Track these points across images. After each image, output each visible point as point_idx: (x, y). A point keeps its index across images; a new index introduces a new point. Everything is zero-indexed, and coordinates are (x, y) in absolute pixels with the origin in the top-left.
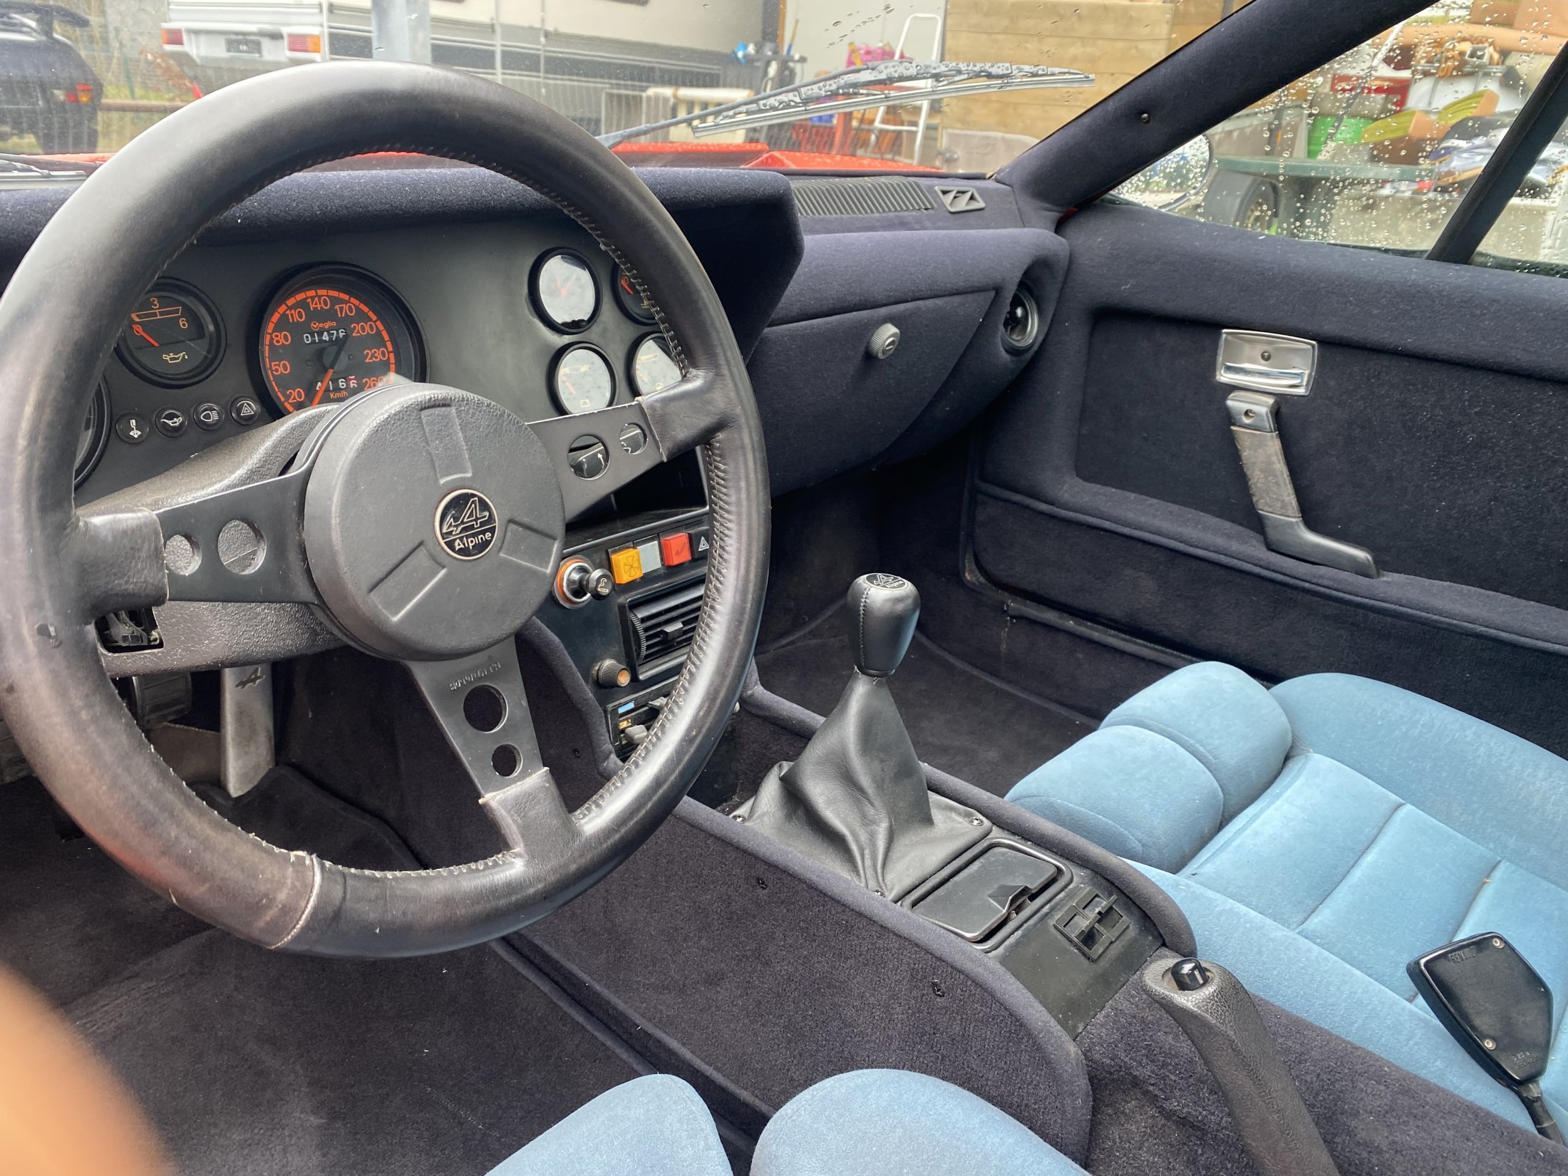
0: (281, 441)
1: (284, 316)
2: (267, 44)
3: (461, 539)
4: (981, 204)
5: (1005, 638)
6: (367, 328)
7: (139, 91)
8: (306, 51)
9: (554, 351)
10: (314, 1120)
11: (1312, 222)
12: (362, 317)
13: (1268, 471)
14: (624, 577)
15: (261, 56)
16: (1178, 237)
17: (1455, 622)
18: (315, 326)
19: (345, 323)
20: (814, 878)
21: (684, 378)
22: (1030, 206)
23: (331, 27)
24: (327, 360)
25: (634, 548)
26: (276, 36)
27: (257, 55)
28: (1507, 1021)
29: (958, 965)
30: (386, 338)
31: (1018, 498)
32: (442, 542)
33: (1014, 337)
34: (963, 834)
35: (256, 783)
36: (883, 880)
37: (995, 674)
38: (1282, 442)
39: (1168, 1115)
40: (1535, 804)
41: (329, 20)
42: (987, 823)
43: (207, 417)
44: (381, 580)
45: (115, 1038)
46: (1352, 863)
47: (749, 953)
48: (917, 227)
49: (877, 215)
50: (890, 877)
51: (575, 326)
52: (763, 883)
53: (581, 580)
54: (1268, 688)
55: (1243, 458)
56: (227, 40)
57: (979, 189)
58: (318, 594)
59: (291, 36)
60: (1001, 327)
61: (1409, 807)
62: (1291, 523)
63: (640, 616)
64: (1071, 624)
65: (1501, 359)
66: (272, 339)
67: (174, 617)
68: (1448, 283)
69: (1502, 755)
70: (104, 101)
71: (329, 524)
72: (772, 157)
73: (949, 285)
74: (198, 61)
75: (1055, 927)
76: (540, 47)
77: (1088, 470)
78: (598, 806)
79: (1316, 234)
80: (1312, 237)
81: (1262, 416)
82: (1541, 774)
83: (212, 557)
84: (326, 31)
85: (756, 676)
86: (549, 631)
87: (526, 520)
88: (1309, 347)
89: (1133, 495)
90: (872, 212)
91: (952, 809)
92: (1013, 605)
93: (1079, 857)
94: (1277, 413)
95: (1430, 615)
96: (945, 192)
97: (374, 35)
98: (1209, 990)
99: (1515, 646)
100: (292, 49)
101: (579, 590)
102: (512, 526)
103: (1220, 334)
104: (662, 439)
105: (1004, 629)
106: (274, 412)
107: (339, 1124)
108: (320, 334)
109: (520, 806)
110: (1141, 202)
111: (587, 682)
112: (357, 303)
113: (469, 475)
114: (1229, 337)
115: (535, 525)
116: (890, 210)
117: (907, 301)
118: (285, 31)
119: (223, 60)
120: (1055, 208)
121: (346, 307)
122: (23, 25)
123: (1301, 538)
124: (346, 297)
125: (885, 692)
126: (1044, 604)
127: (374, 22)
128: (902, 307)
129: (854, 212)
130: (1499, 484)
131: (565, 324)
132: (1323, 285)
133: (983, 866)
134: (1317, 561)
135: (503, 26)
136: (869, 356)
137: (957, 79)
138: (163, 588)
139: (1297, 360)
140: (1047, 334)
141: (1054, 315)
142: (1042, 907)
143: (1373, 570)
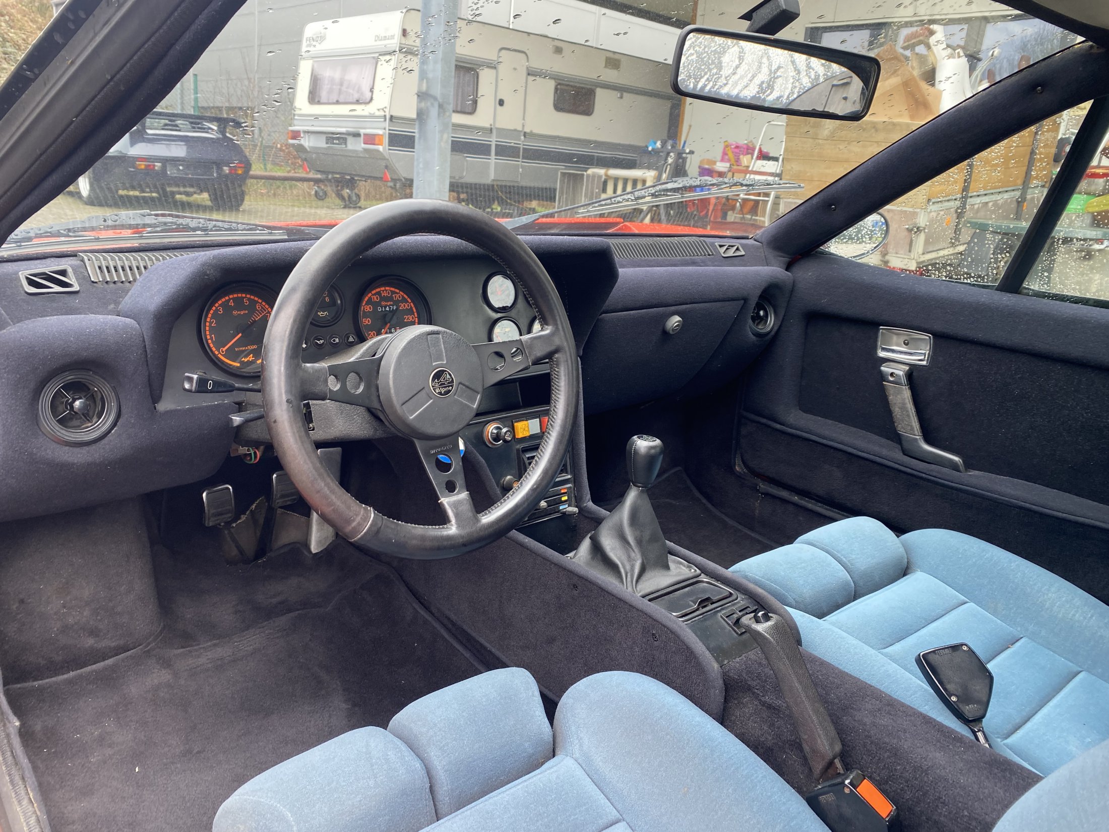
0: (369, 348)
1: (370, 298)
2: (350, 140)
3: (439, 388)
4: (743, 253)
5: (758, 506)
6: (406, 306)
7: (269, 166)
8: (374, 144)
9: (493, 321)
10: (344, 706)
11: (932, 268)
12: (405, 301)
13: (903, 408)
14: (520, 435)
15: (346, 147)
16: (855, 274)
17: (1007, 499)
18: (383, 303)
19: (396, 303)
20: (600, 583)
21: (542, 330)
22: (770, 254)
23: (390, 130)
24: (387, 319)
25: (526, 420)
26: (357, 135)
27: (344, 146)
28: (965, 688)
29: (664, 623)
30: (415, 310)
31: (764, 421)
32: (432, 388)
33: (760, 327)
34: (683, 574)
35: (325, 547)
36: (636, 587)
37: (752, 529)
38: (912, 392)
39: (763, 704)
40: (1046, 606)
41: (389, 126)
42: (698, 571)
43: (334, 341)
44: (407, 401)
45: (252, 654)
46: (923, 625)
47: (568, 625)
48: (702, 265)
49: (679, 258)
50: (639, 587)
51: (504, 309)
52: (577, 587)
53: (497, 433)
54: (898, 537)
55: (889, 400)
56: (327, 137)
57: (742, 245)
58: (382, 406)
59: (365, 135)
60: (750, 321)
61: (971, 605)
62: (916, 439)
63: (527, 456)
64: (796, 498)
65: (1030, 347)
66: (364, 308)
67: (321, 417)
68: (1002, 304)
69: (1031, 577)
70: (251, 173)
71: (389, 377)
72: (625, 226)
73: (713, 296)
74: (308, 149)
75: (721, 617)
76: (521, 143)
77: (807, 407)
78: (490, 512)
79: (935, 274)
80: (933, 276)
81: (900, 376)
82: (1053, 589)
83: (344, 386)
84: (387, 131)
85: (589, 496)
86: (480, 457)
87: (467, 384)
88: (928, 338)
89: (830, 422)
90: (676, 256)
91: (681, 563)
92: (763, 486)
93: (743, 589)
94: (910, 376)
95: (993, 495)
96: (721, 246)
97: (417, 135)
98: (770, 623)
99: (1041, 515)
100: (364, 143)
101: (497, 438)
102: (460, 386)
103: (878, 330)
104: (530, 355)
105: (757, 501)
106: (362, 339)
107: (357, 709)
108: (385, 307)
109: (455, 505)
110: (837, 253)
111: (498, 486)
112: (403, 294)
113: (445, 362)
114: (884, 331)
115: (470, 386)
116: (687, 256)
117: (687, 304)
118: (362, 131)
119: (325, 148)
120: (786, 256)
121: (397, 296)
122: (210, 128)
123: (922, 448)
124: (398, 291)
125: (645, 496)
126: (781, 487)
127: (417, 126)
128: (684, 307)
129: (665, 256)
130: (1033, 420)
131: (499, 308)
132: (933, 302)
133: (692, 590)
134: (931, 462)
135: (497, 129)
136: (665, 333)
137: (723, 187)
138: (327, 394)
139: (923, 345)
140: (780, 326)
141: (784, 316)
142: (717, 608)
143: (962, 468)
